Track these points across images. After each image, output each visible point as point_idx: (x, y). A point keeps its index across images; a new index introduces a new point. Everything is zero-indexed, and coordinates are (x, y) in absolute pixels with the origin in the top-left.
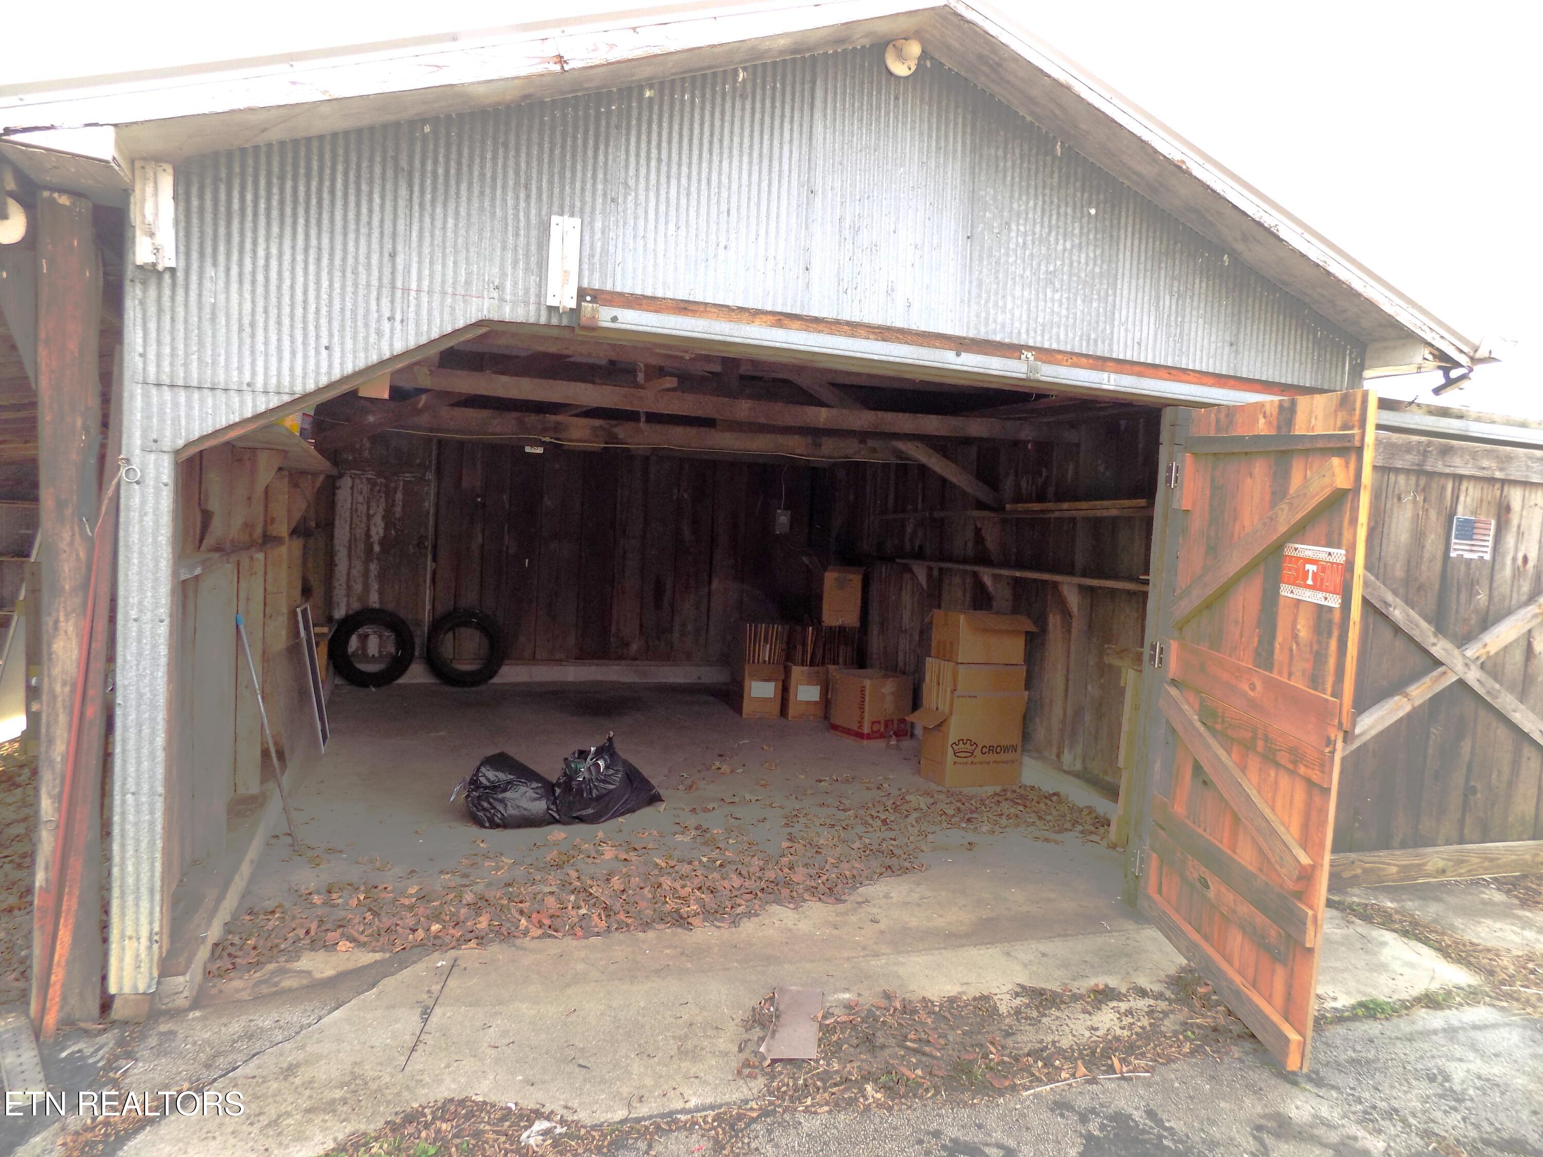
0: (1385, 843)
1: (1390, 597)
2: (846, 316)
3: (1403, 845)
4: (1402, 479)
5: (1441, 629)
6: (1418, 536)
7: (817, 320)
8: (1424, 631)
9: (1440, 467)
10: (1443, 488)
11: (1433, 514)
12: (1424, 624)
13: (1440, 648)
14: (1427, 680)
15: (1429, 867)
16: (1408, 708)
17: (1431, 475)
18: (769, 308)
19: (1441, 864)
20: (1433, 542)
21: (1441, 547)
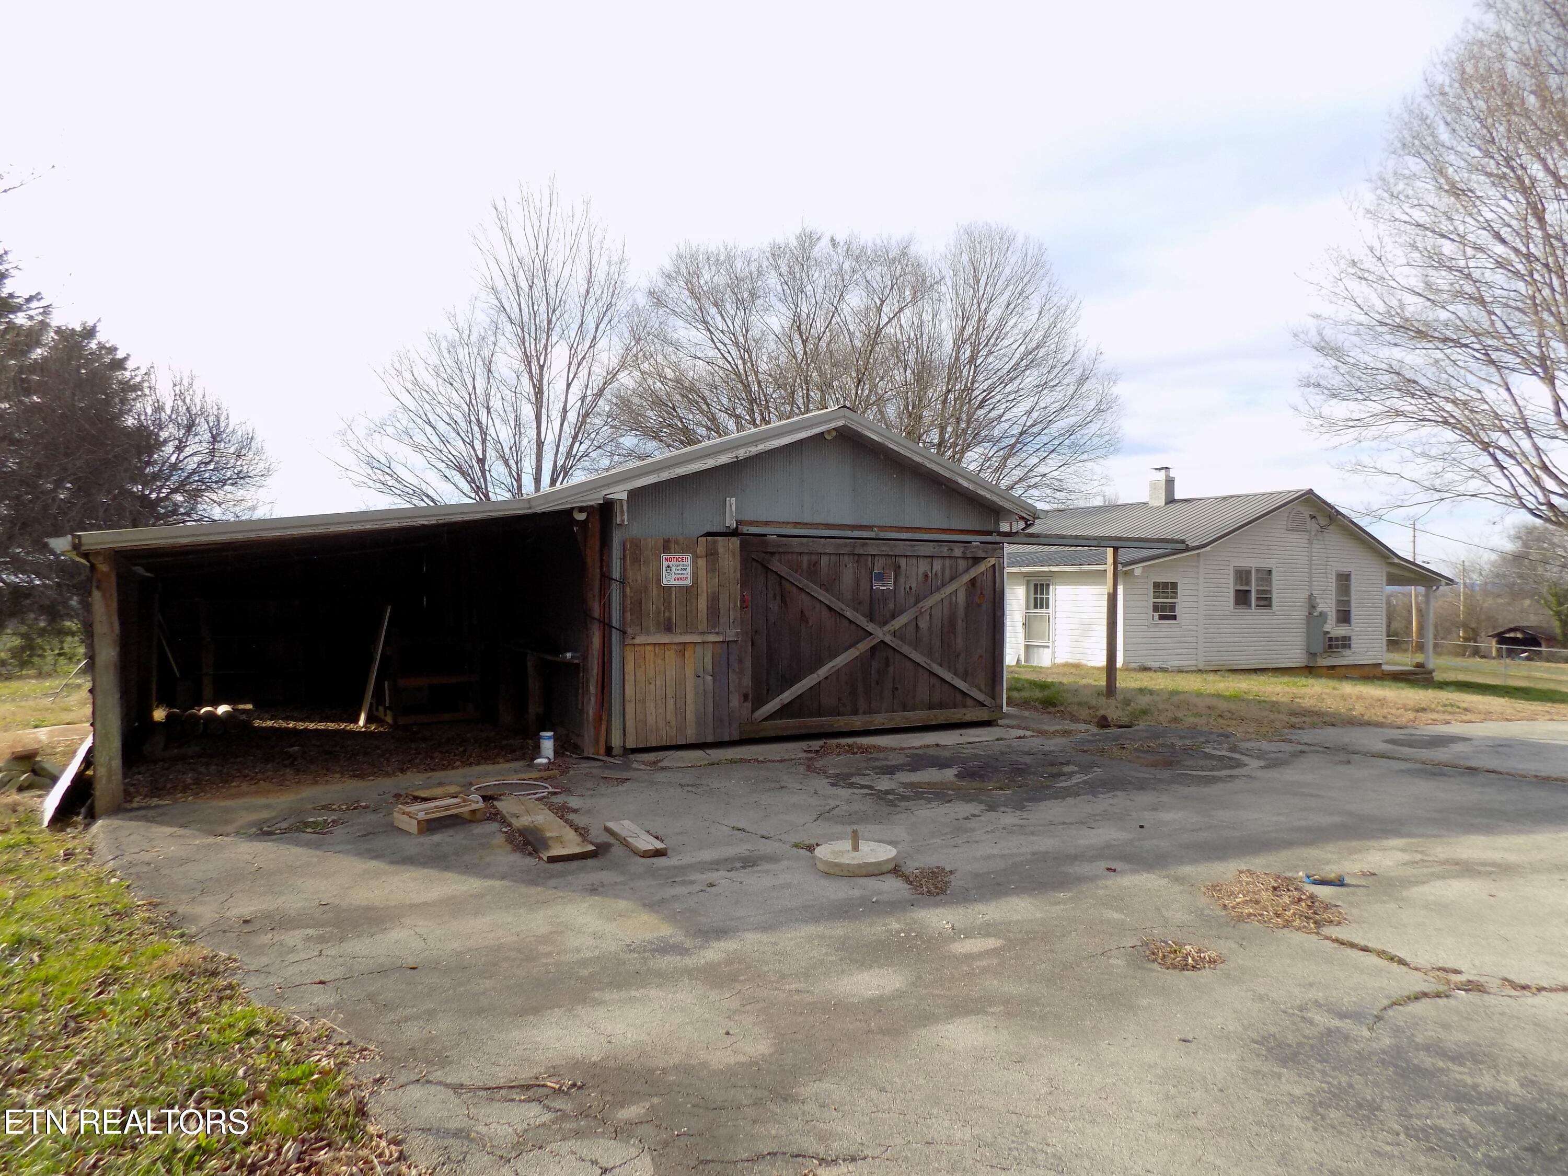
0: (855, 712)
1: (843, 607)
2: (815, 522)
3: (864, 713)
4: (846, 558)
5: (871, 619)
6: (857, 583)
7: (806, 524)
8: (862, 621)
9: (862, 552)
10: (867, 560)
11: (863, 571)
12: (862, 618)
13: (870, 627)
14: (866, 641)
15: (876, 722)
16: (858, 653)
17: (859, 555)
18: (791, 520)
19: (882, 721)
20: (864, 584)
21: (869, 587)
